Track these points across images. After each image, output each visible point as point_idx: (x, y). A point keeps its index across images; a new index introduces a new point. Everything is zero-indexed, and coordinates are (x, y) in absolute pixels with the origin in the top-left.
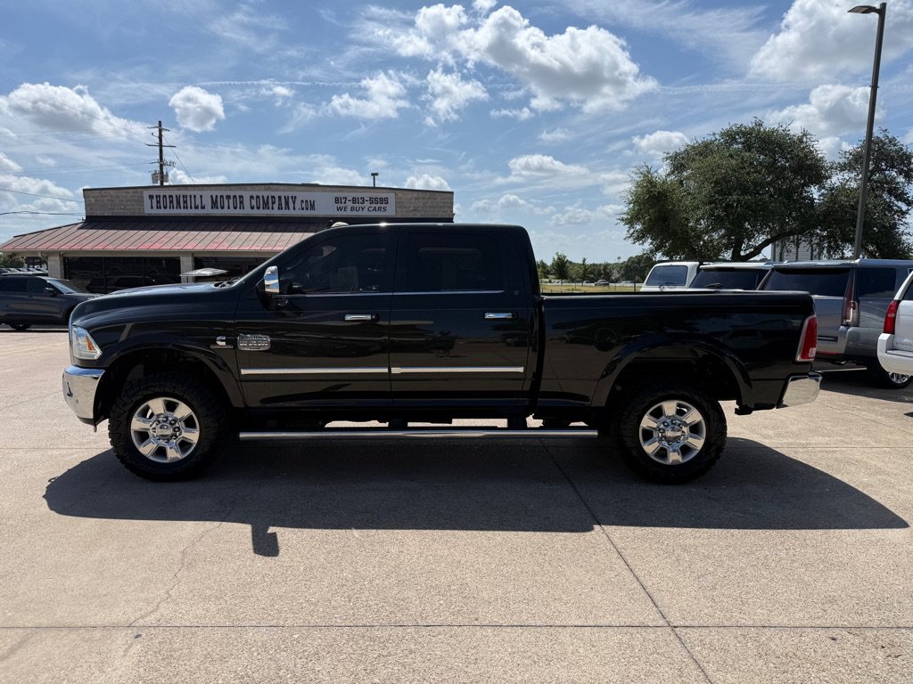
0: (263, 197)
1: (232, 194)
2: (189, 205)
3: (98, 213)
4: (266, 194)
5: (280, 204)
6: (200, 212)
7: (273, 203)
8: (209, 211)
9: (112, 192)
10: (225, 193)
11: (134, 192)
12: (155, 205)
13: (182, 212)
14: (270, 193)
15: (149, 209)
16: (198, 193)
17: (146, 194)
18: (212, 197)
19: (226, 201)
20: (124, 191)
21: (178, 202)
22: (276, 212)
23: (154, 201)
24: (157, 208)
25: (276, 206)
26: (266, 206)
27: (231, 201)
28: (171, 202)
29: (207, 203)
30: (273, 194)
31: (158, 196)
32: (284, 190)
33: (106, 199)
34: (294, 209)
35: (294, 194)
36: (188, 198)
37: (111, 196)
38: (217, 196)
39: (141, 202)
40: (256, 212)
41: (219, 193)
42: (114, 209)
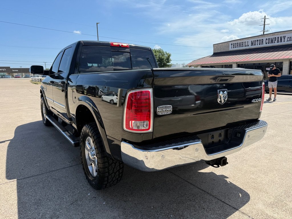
0: (271, 38)
1: (259, 39)
2: (243, 46)
3: (216, 52)
4: (272, 37)
5: (278, 40)
6: (247, 48)
7: (275, 40)
8: (250, 47)
9: (221, 44)
10: (256, 39)
11: (227, 44)
12: (232, 47)
13: (241, 48)
14: (274, 37)
15: (231, 49)
16: (246, 41)
17: (230, 43)
18: (252, 41)
19: (256, 42)
20: (224, 43)
21: (240, 45)
22: (276, 44)
23: (233, 45)
24: (233, 48)
25: (276, 41)
26: (272, 42)
27: (258, 42)
28: (238, 45)
29: (250, 44)
30: (275, 36)
31: (234, 44)
32: (281, 34)
33: (219, 47)
34: (284, 41)
35: (284, 35)
36: (243, 43)
37: (220, 46)
38: (253, 41)
39: (229, 46)
40: (268, 45)
41: (254, 40)
42: (221, 50)
